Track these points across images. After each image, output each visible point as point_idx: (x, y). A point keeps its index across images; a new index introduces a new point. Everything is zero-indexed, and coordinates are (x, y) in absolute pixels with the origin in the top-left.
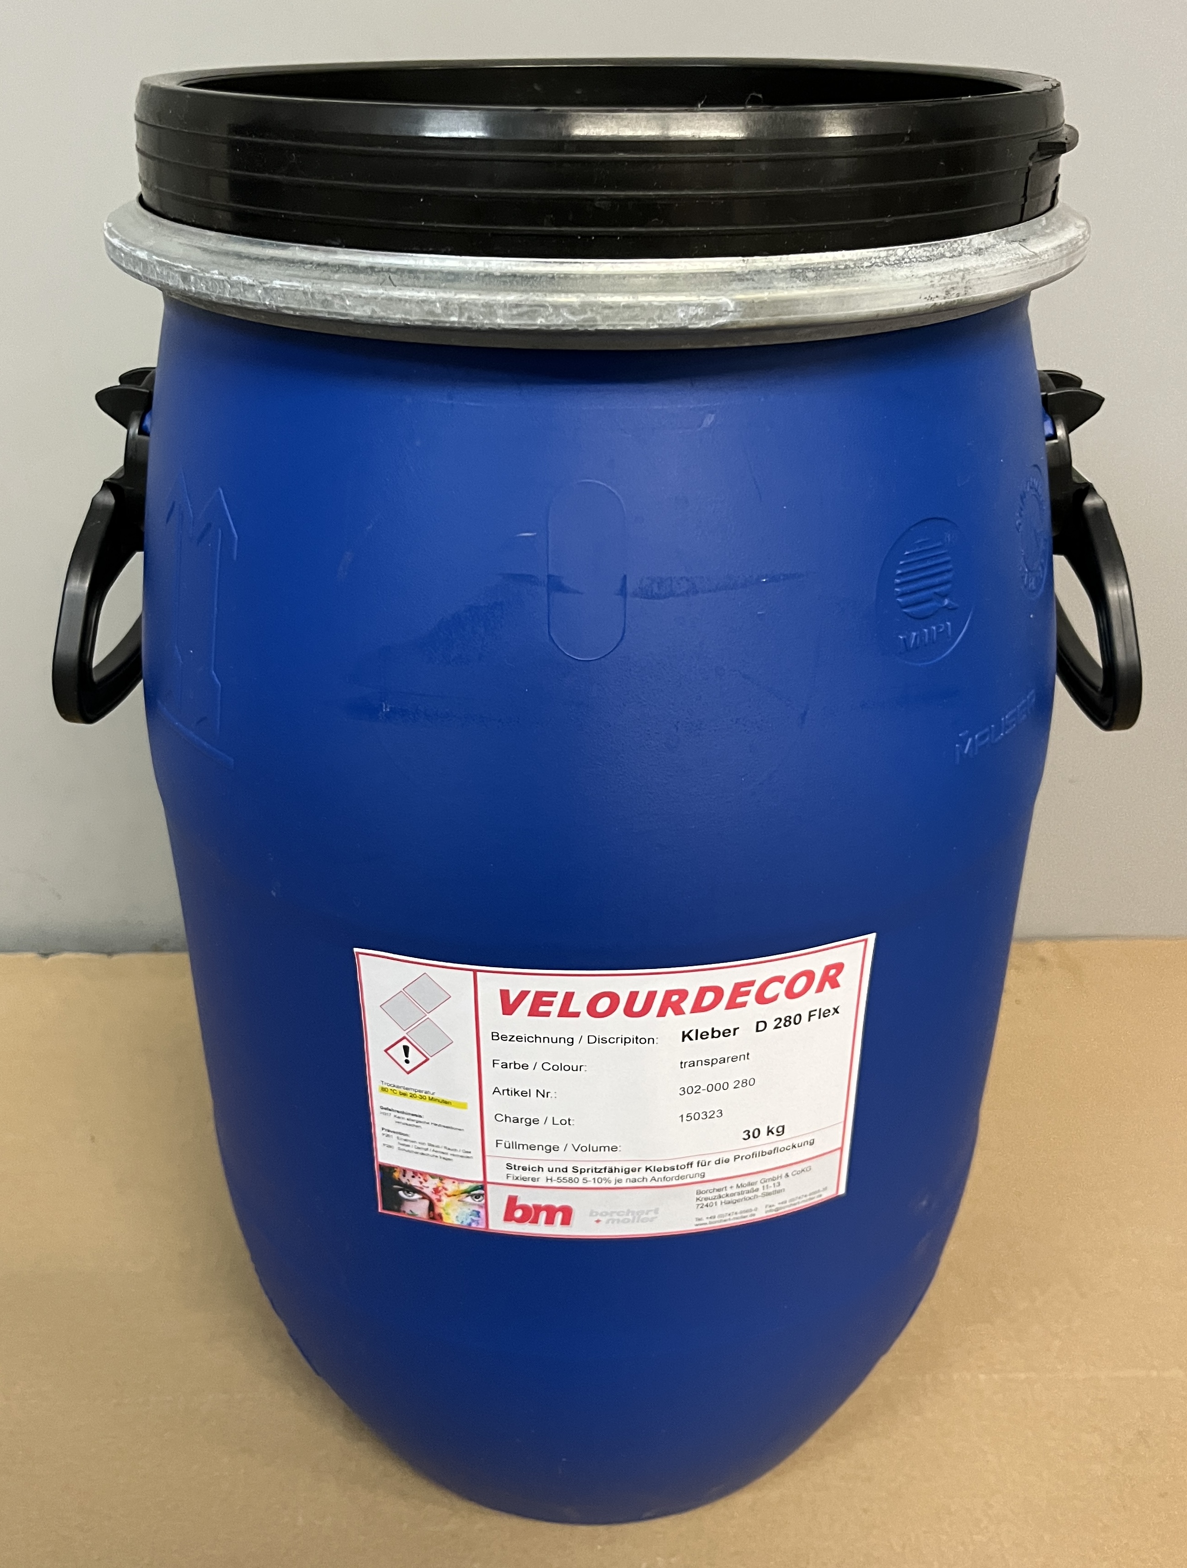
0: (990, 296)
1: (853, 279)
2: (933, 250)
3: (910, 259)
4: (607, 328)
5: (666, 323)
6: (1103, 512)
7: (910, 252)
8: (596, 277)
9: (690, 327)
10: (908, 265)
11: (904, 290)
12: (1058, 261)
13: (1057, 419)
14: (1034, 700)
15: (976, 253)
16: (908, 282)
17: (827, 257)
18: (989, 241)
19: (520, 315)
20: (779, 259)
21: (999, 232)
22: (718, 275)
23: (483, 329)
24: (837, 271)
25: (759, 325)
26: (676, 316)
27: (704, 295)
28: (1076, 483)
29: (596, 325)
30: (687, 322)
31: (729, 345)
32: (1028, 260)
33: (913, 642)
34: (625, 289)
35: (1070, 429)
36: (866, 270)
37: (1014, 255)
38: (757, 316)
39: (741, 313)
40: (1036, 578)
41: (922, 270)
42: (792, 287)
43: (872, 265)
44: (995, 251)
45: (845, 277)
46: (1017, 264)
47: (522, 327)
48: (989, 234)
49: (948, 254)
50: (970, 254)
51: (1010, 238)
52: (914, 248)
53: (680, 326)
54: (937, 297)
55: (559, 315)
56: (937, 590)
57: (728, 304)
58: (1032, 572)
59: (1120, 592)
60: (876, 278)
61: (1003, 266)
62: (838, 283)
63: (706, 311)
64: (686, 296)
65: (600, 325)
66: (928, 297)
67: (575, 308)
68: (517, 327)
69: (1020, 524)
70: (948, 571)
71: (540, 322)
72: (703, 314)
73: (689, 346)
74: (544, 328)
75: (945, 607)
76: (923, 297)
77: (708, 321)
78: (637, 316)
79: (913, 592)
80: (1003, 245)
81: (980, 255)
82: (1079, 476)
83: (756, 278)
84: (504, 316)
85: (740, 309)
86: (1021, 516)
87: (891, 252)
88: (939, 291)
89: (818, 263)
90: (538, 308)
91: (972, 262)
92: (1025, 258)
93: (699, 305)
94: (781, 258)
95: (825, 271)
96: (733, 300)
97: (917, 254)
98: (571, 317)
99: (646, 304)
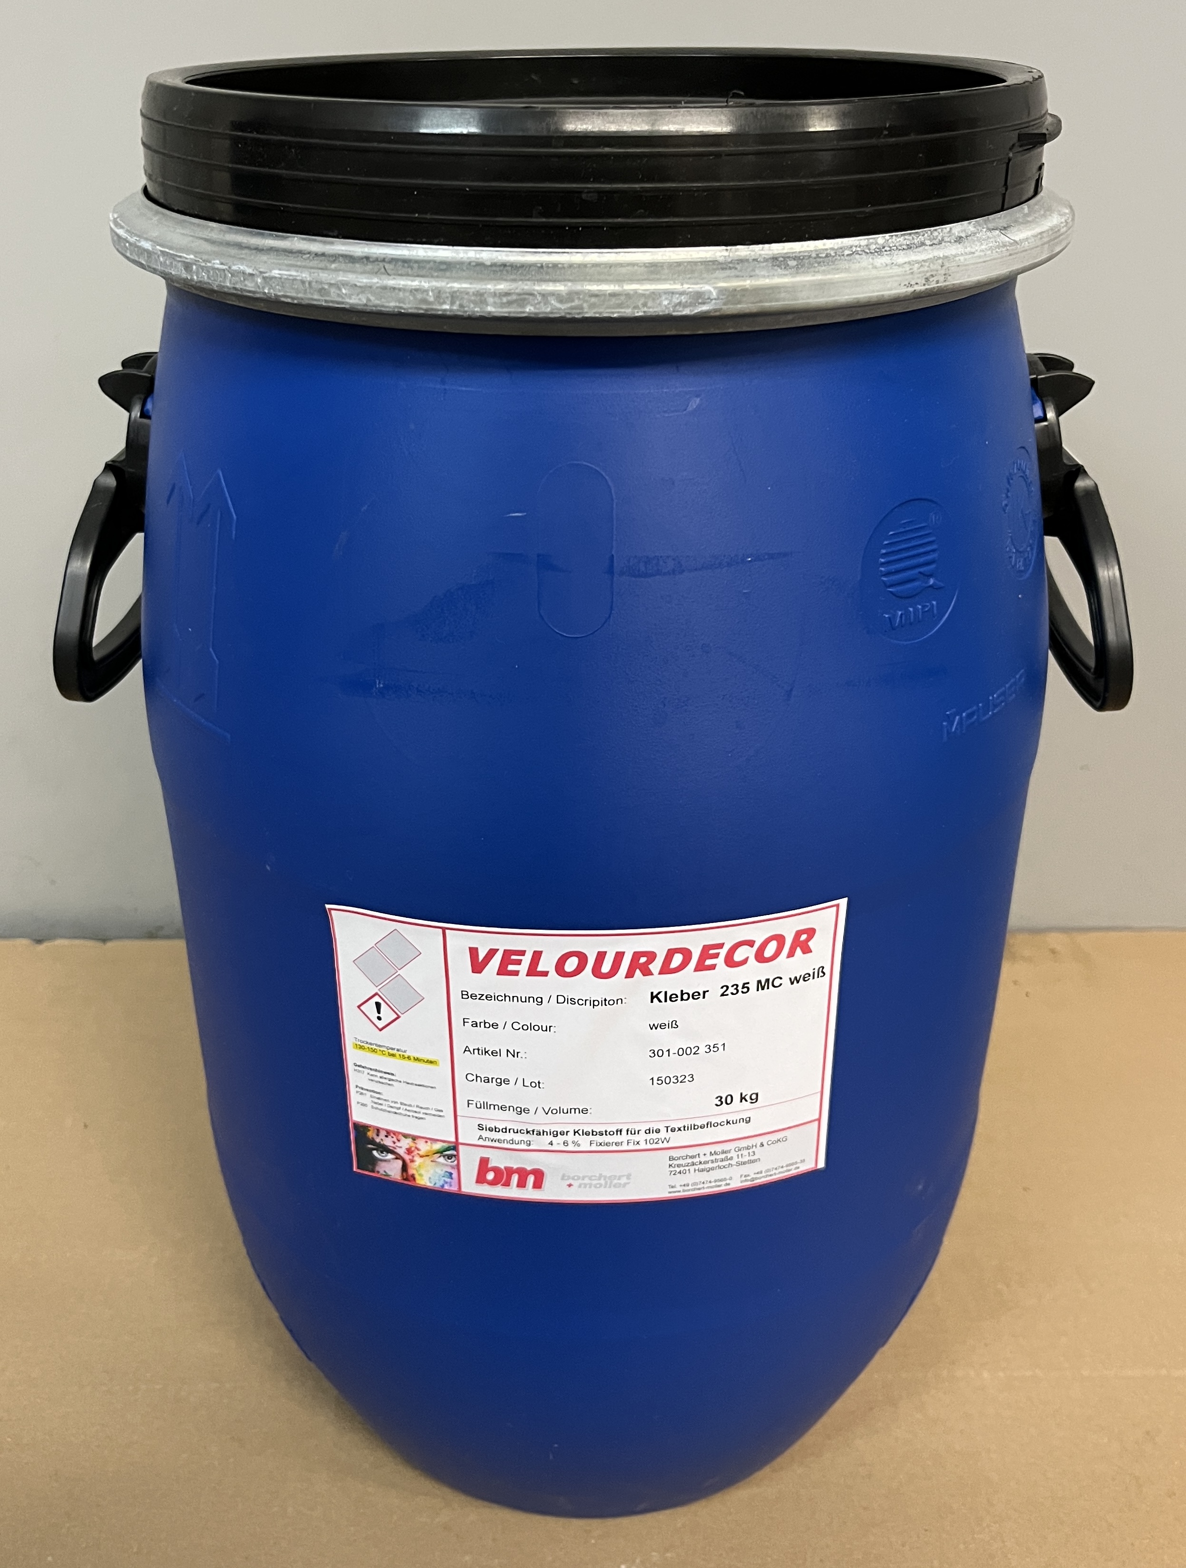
0: (970, 283)
1: (833, 267)
2: (913, 239)
3: (890, 247)
4: (593, 315)
5: (651, 310)
6: (1094, 494)
7: (890, 241)
8: (582, 266)
9: (675, 314)
10: (888, 253)
11: (883, 278)
12: (1039, 248)
13: (1047, 401)
14: (1023, 679)
15: (955, 241)
16: (888, 270)
17: (808, 246)
18: (969, 229)
19: (510, 303)
20: (761, 249)
21: (980, 220)
22: (702, 264)
23: (473, 316)
24: (819, 260)
25: (741, 312)
26: (660, 304)
27: (687, 283)
28: (1065, 464)
29: (582, 313)
30: (671, 309)
31: (712, 331)
32: (1008, 248)
33: (898, 621)
34: (611, 278)
35: (1060, 412)
36: (847, 258)
37: (994, 243)
38: (739, 302)
39: (724, 300)
40: (1025, 559)
41: (902, 258)
42: (774, 275)
43: (853, 253)
44: (976, 239)
45: (825, 266)
46: (997, 252)
47: (512, 315)
48: (970, 223)
49: (928, 242)
50: (950, 242)
51: (991, 226)
52: (894, 237)
53: (664, 313)
54: (917, 284)
55: (546, 303)
56: (922, 570)
57: (710, 292)
58: (1021, 552)
59: (1111, 573)
60: (853, 266)
61: (982, 254)
62: (818, 272)
63: (690, 298)
64: (670, 284)
65: (587, 313)
66: (907, 284)
67: (563, 296)
68: (506, 315)
69: (1006, 505)
70: (934, 551)
71: (529, 309)
72: (686, 302)
73: (673, 332)
74: (532, 316)
75: (931, 586)
76: (902, 285)
77: (691, 308)
78: (622, 304)
79: (897, 572)
80: (983, 233)
81: (960, 243)
82: (1070, 458)
83: (738, 267)
84: (495, 304)
85: (723, 297)
86: (1007, 497)
87: (871, 241)
88: (918, 278)
89: (800, 252)
90: (527, 297)
91: (952, 250)
92: (1005, 246)
93: (682, 293)
94: (763, 248)
95: (807, 259)
96: (715, 288)
97: (897, 242)
98: (558, 305)
99: (632, 292)
